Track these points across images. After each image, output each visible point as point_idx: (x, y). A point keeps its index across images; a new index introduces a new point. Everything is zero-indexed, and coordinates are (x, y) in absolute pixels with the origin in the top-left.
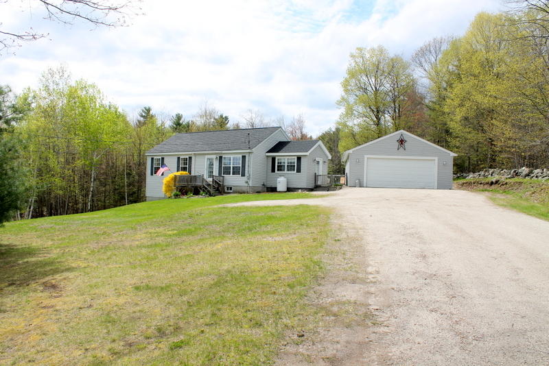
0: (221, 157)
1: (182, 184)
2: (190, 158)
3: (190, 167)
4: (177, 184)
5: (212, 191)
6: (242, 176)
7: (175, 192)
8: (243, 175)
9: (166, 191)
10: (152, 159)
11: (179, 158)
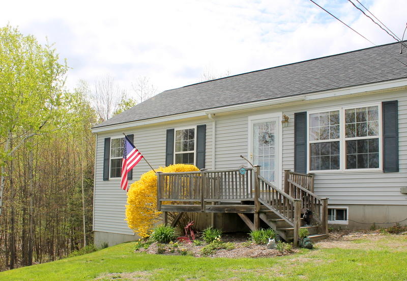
0: (300, 117)
1: (183, 200)
2: (202, 129)
3: (202, 153)
4: (167, 202)
5: (295, 225)
6: (386, 169)
7: (159, 227)
8: (392, 166)
9: (136, 223)
10: (107, 141)
11: (170, 133)
